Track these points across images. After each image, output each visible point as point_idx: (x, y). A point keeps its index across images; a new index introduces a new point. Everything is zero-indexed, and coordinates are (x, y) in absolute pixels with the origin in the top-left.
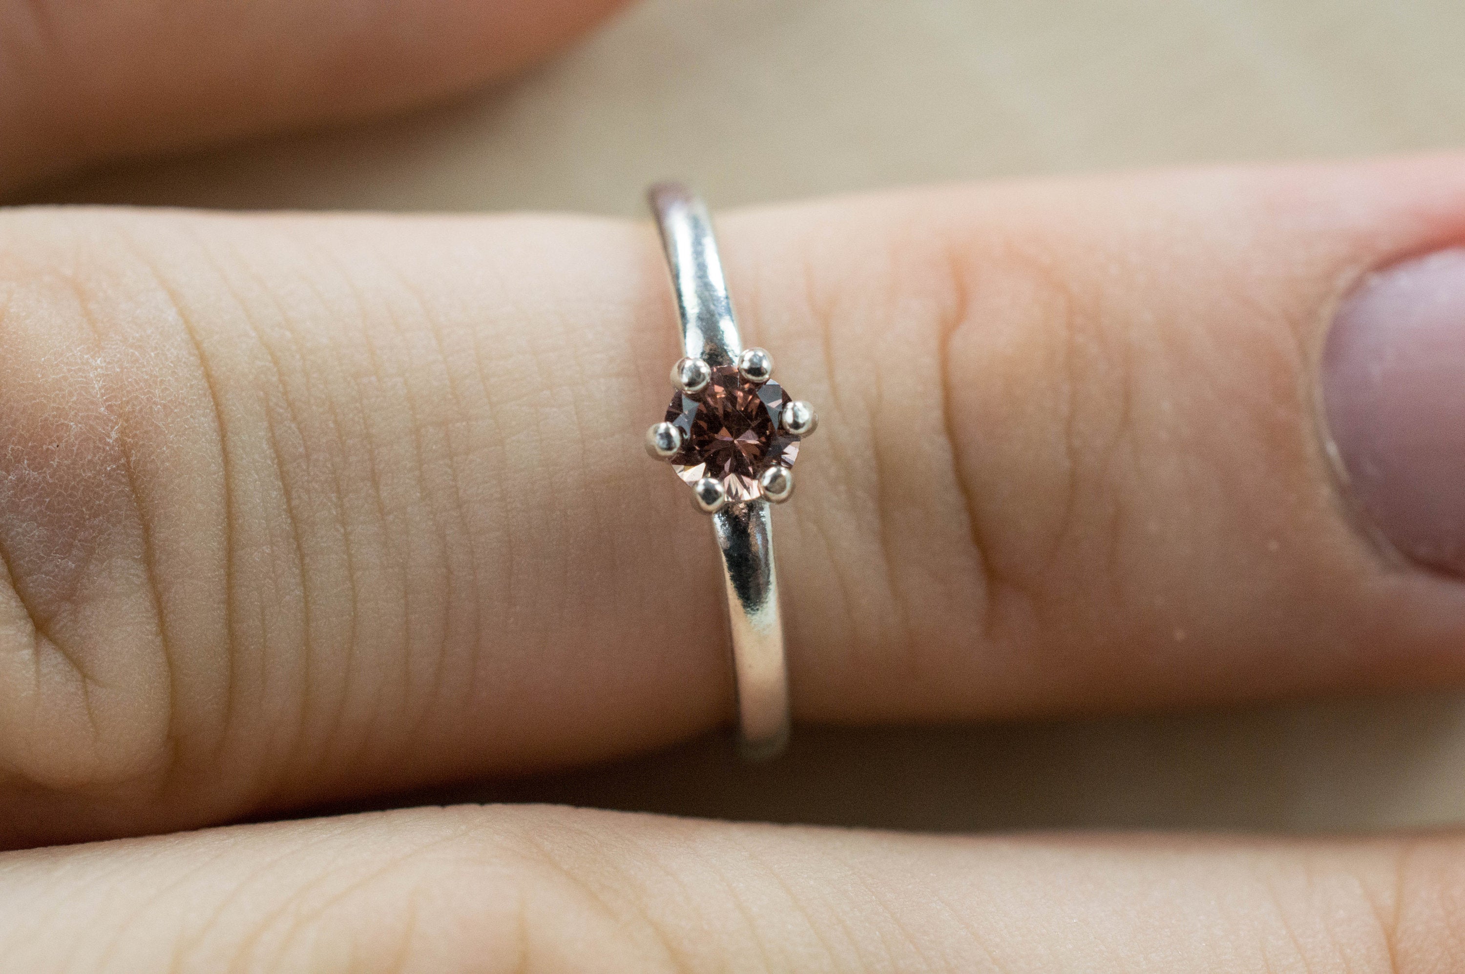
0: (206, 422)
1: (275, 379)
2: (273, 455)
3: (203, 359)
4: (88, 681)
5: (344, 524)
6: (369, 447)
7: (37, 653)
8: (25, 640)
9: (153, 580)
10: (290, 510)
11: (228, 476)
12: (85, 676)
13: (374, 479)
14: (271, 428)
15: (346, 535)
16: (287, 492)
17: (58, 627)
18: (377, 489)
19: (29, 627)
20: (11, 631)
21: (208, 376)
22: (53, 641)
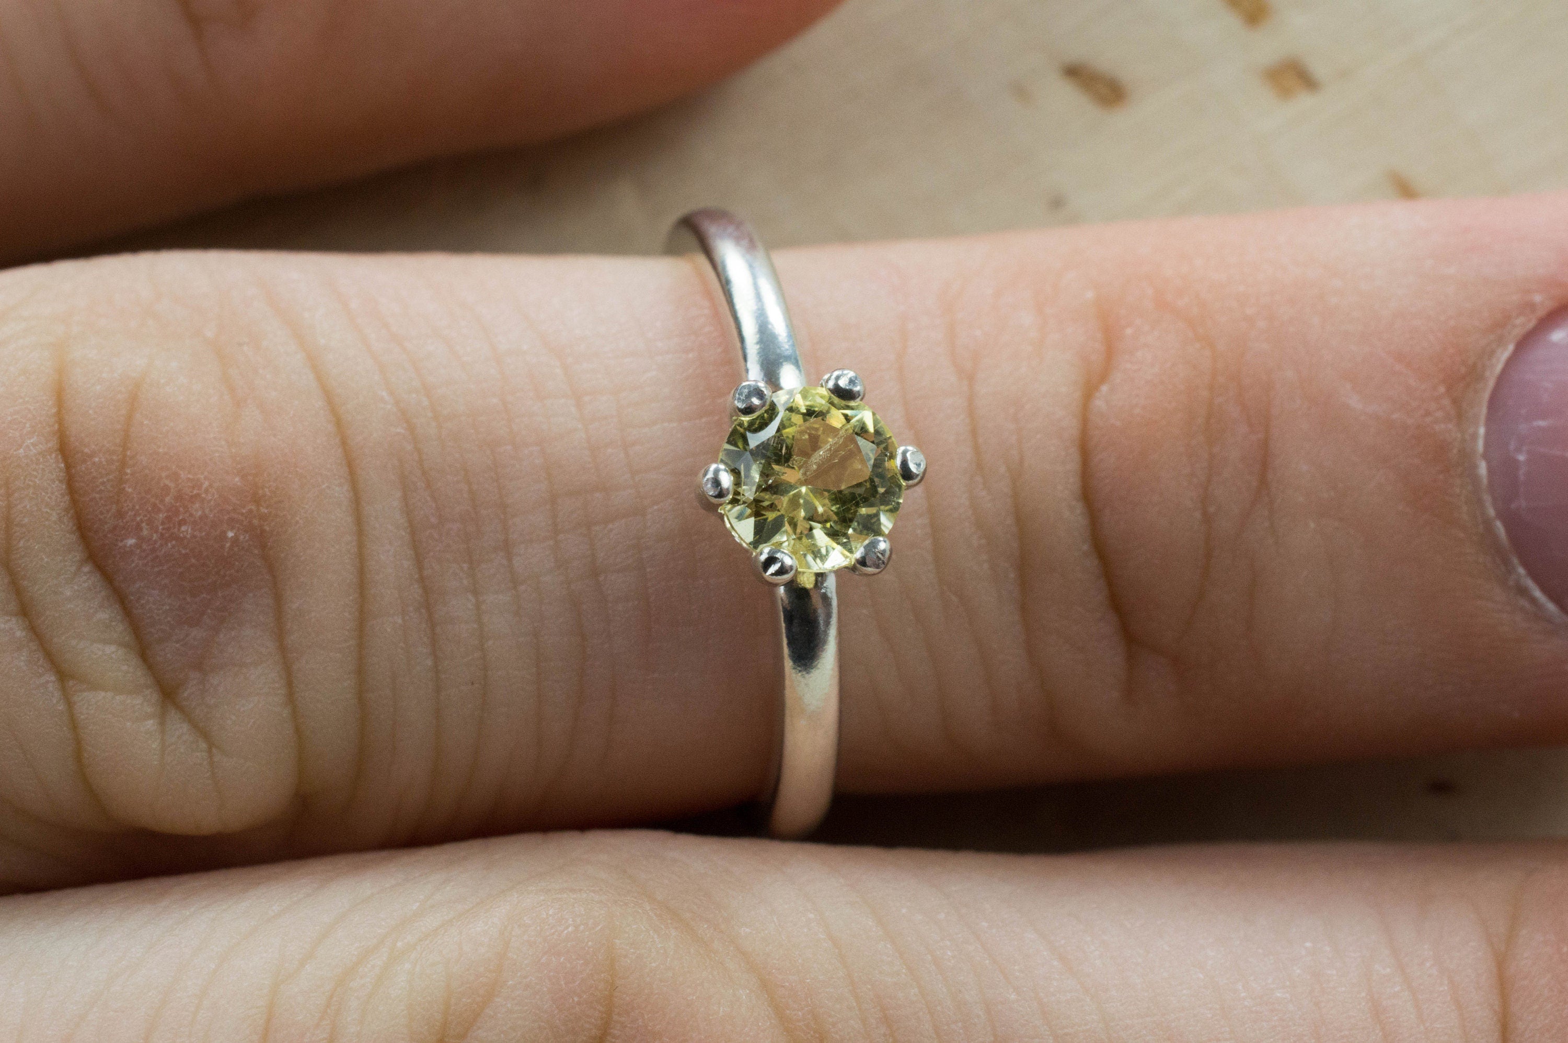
0: (340, 492)
1: (409, 447)
2: (406, 525)
3: (339, 423)
4: (214, 750)
5: (475, 592)
6: (502, 517)
7: (162, 723)
8: (149, 710)
9: (283, 649)
10: (422, 580)
11: (361, 545)
12: (211, 745)
13: (507, 547)
14: (405, 499)
15: (478, 606)
16: (419, 561)
17: (186, 695)
18: (510, 560)
19: (155, 697)
20: (138, 701)
21: (344, 443)
22: (180, 708)
